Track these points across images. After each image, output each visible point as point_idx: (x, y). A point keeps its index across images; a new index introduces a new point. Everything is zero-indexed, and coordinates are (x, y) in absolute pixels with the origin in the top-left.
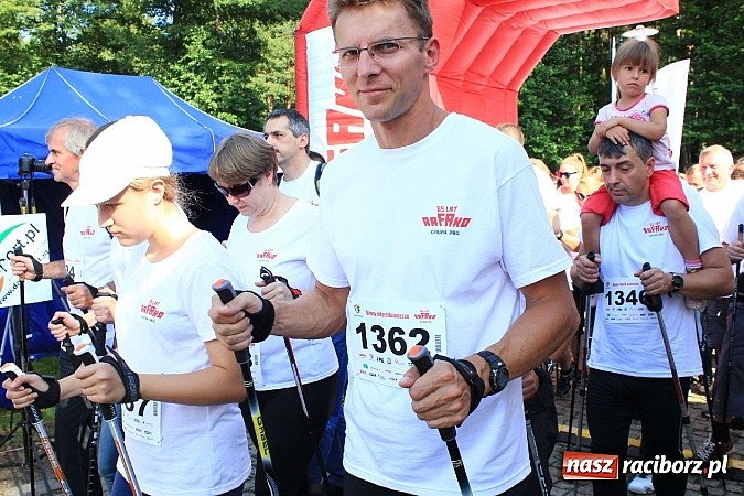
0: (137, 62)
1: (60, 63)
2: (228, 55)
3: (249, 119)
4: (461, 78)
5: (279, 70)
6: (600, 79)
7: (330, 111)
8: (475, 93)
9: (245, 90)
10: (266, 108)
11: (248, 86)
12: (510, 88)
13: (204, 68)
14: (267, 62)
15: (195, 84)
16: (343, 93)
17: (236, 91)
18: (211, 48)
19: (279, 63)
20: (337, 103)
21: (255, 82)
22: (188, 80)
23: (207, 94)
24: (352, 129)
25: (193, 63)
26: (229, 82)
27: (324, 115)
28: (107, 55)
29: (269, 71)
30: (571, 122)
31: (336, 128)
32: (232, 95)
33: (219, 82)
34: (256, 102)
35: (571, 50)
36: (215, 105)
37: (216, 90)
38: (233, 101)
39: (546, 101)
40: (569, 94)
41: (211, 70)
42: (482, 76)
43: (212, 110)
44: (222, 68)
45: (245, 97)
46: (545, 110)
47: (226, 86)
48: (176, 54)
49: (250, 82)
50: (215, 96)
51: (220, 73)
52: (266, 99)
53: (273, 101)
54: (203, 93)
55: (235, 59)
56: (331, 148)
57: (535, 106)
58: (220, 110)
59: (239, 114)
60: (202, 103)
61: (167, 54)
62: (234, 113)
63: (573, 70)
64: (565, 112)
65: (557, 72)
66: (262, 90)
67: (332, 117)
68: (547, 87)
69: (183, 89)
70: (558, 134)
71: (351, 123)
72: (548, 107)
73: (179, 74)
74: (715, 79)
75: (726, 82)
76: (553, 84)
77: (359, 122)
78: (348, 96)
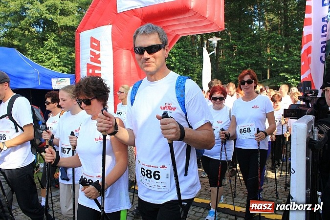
0: (28, 46)
2: (63, 45)
3: (72, 69)
7: (88, 64)
15: (49, 55)
16: (93, 57)
17: (67, 58)
18: (57, 41)
20: (91, 61)
21: (74, 55)
22: (47, 54)
23: (55, 59)
24: (97, 72)
25: (49, 47)
27: (86, 66)
28: (16, 43)
32: (65, 60)
33: (60, 55)
34: (74, 63)
37: (58, 57)
38: (66, 63)
39: (183, 65)
41: (57, 50)
43: (57, 66)
47: (63, 56)
49: (72, 55)
50: (58, 60)
54: (53, 59)
58: (60, 66)
59: (68, 67)
61: (39, 43)
62: (65, 66)
67: (89, 67)
71: (96, 69)
74: (242, 58)
75: (246, 59)
76: (186, 58)
77: (99, 68)
78: (96, 58)
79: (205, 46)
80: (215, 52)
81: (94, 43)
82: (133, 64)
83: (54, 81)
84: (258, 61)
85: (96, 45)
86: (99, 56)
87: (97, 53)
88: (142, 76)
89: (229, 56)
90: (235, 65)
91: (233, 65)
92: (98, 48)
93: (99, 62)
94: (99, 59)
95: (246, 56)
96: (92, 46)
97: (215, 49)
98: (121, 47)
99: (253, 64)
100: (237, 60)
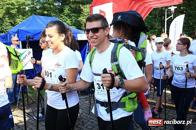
0: (53, 14)
1: (35, 14)
2: (74, 12)
3: (78, 27)
5: (86, 16)
6: (162, 19)
9: (78, 21)
10: (82, 25)
11: (78, 20)
13: (68, 15)
14: (83, 14)
15: (66, 19)
17: (76, 21)
18: (70, 11)
19: (86, 14)
21: (81, 18)
22: (64, 18)
25: (66, 14)
26: (74, 19)
28: (46, 12)
29: (83, 16)
30: (155, 29)
32: (74, 22)
33: (71, 19)
34: (80, 23)
35: (156, 12)
36: (71, 24)
37: (71, 20)
38: (75, 23)
40: (155, 22)
41: (70, 16)
44: (72, 15)
45: (78, 22)
46: (149, 26)
47: (73, 20)
48: (62, 12)
49: (79, 19)
50: (71, 22)
51: (72, 16)
52: (82, 23)
53: (84, 23)
54: (68, 21)
55: (76, 13)
57: (146, 25)
58: (72, 25)
59: (76, 26)
60: (68, 24)
61: (59, 12)
62: (74, 25)
63: (156, 17)
64: (154, 27)
65: (152, 17)
66: (82, 21)
68: (150, 21)
69: (63, 20)
70: (152, 32)
72: (150, 25)
73: (62, 17)
74: (190, 19)
76: (151, 20)
80: (172, 16)
81: (101, 14)
83: (78, 35)
97: (173, 14)
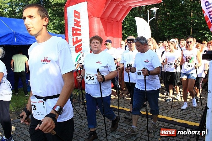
4: (107, 19)
7: (73, 28)
8: (110, 22)
12: (120, 21)
16: (76, 23)
18: (51, 14)
20: (75, 25)
21: (63, 22)
24: (78, 32)
26: (57, 22)
27: (72, 29)
31: (75, 32)
34: (63, 27)
37: (53, 24)
38: (58, 27)
42: (112, 18)
47: (56, 24)
49: (61, 22)
50: (53, 26)
51: (54, 19)
55: (58, 17)
56: (73, 37)
58: (53, 29)
59: (59, 31)
62: (57, 30)
67: (74, 29)
71: (78, 31)
74: (173, 21)
75: (176, 22)
77: (80, 30)
78: (77, 23)
79: (148, 13)
80: (155, 17)
81: (76, 14)
82: (102, 27)
84: (184, 23)
85: (78, 15)
86: (79, 22)
87: (78, 20)
88: (108, 34)
89: (164, 20)
90: (168, 25)
91: (167, 26)
92: (79, 18)
93: (80, 26)
94: (80, 24)
95: (176, 20)
96: (75, 16)
97: (155, 16)
98: (94, 16)
99: (180, 25)
100: (170, 22)
